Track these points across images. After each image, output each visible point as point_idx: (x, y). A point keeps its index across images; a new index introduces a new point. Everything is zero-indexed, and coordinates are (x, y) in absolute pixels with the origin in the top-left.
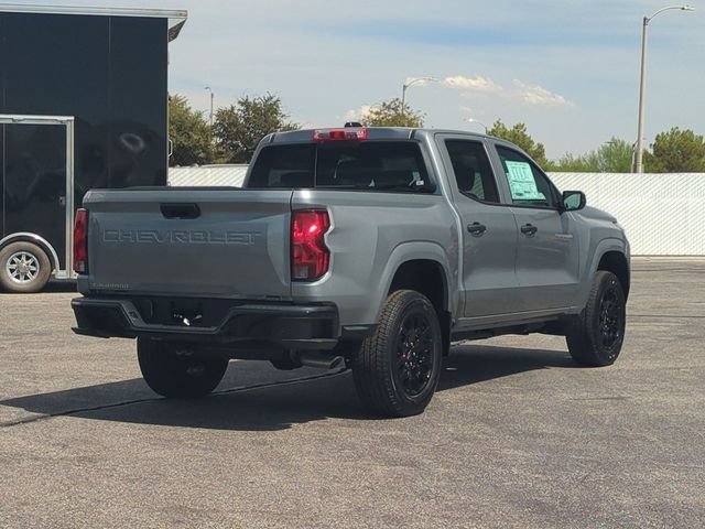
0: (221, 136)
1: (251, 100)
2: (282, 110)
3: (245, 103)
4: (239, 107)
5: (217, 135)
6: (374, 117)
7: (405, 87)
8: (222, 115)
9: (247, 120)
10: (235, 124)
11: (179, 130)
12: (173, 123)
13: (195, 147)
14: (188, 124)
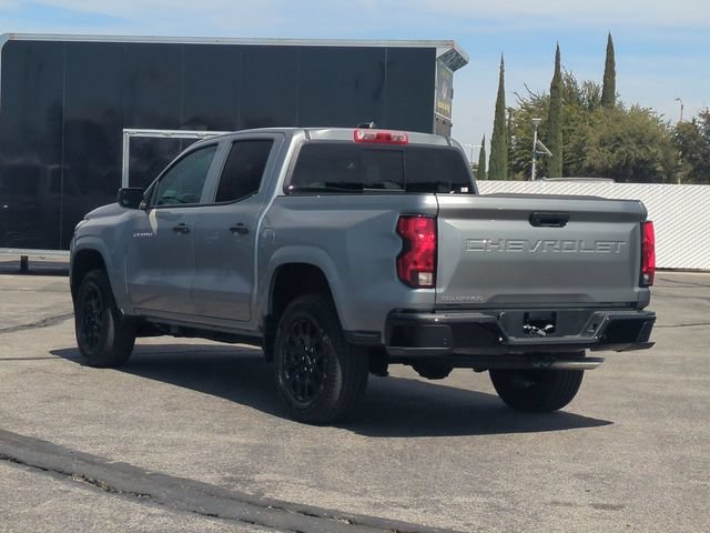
3: (705, 115)
4: (700, 119)
5: (675, 148)
8: (682, 127)
9: (707, 132)
10: (695, 136)
11: (639, 142)
12: (633, 136)
13: (653, 160)
14: (647, 137)
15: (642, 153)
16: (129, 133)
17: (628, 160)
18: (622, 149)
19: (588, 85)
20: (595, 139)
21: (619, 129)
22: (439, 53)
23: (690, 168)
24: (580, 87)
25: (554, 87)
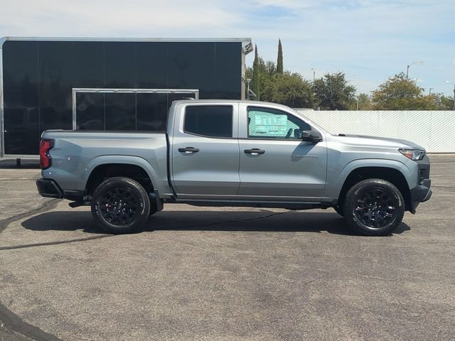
0: (316, 92)
1: (330, 74)
2: (346, 78)
3: (328, 76)
4: (325, 78)
5: (314, 92)
6: (391, 81)
7: (408, 66)
8: (317, 82)
9: (329, 84)
10: (323, 86)
11: (297, 90)
12: (294, 86)
13: (304, 98)
14: (301, 87)
15: (299, 95)
16: (75, 90)
17: (292, 97)
18: (290, 93)
19: (270, 63)
20: (276, 88)
21: (287, 83)
22: (244, 45)
23: (321, 101)
24: (265, 64)
25: (255, 64)
